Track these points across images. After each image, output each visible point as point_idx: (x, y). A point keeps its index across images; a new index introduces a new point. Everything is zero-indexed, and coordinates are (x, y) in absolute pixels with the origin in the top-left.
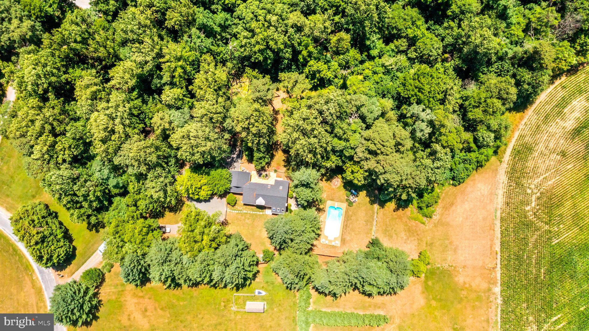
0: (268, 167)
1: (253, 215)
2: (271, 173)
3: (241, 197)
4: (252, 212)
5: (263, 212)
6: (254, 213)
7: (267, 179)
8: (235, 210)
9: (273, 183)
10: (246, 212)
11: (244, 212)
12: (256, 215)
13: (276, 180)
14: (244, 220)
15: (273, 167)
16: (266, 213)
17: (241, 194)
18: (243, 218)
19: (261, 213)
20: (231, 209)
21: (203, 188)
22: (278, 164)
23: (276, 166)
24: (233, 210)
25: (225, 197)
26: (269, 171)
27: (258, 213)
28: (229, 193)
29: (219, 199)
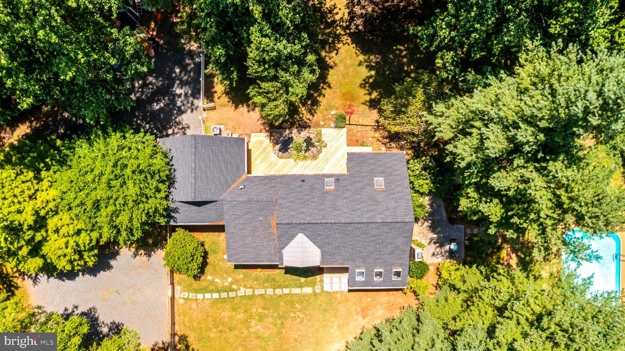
0: (312, 112)
1: (274, 300)
2: (324, 130)
3: (221, 237)
4: (270, 292)
5: (313, 285)
6: (278, 291)
7: (315, 157)
8: (205, 290)
9: (341, 168)
10: (249, 292)
11: (242, 292)
12: (290, 300)
13: (351, 157)
14: (246, 323)
15: (330, 107)
16: (327, 288)
17: (220, 229)
18: (241, 316)
19: (308, 290)
20: (188, 288)
21: (52, 223)
22: (348, 96)
23: (338, 102)
24: (197, 291)
25: (162, 248)
26: (318, 125)
27: (296, 291)
28: (173, 229)
29: (142, 258)
